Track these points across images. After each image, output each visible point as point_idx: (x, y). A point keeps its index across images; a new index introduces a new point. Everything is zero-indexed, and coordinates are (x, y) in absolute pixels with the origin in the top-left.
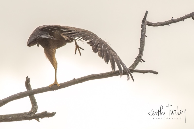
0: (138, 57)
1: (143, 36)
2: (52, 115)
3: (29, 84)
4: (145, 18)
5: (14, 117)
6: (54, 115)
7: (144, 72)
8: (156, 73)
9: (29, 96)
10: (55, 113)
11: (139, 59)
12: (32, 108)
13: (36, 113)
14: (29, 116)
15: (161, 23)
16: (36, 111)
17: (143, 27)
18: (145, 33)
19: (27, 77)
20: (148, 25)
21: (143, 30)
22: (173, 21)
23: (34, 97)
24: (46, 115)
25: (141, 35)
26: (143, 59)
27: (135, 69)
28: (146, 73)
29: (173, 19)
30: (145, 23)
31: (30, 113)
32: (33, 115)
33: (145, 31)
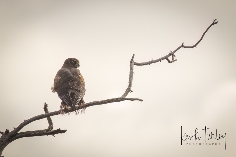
0: (128, 89)
1: (131, 73)
2: (64, 131)
3: (47, 109)
4: (132, 59)
5: (36, 133)
6: (66, 132)
7: (132, 100)
8: (142, 101)
9: (47, 117)
10: (67, 130)
11: (129, 90)
12: (49, 127)
13: (52, 130)
14: (47, 132)
15: (144, 63)
16: (52, 129)
17: (131, 66)
18: (132, 71)
19: (45, 103)
20: (134, 64)
21: (131, 69)
22: (153, 62)
23: (50, 118)
24: (59, 131)
25: (130, 72)
26: (131, 90)
27: (126, 97)
28: (134, 101)
29: (153, 60)
30: (132, 63)
31: (48, 130)
32: (50, 131)
33: (133, 69)
